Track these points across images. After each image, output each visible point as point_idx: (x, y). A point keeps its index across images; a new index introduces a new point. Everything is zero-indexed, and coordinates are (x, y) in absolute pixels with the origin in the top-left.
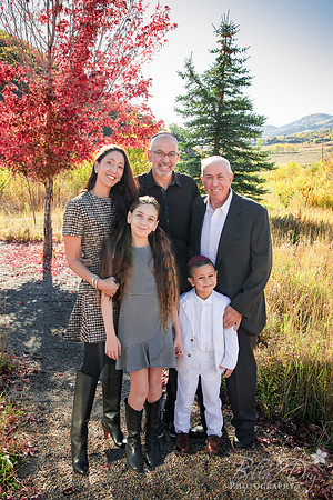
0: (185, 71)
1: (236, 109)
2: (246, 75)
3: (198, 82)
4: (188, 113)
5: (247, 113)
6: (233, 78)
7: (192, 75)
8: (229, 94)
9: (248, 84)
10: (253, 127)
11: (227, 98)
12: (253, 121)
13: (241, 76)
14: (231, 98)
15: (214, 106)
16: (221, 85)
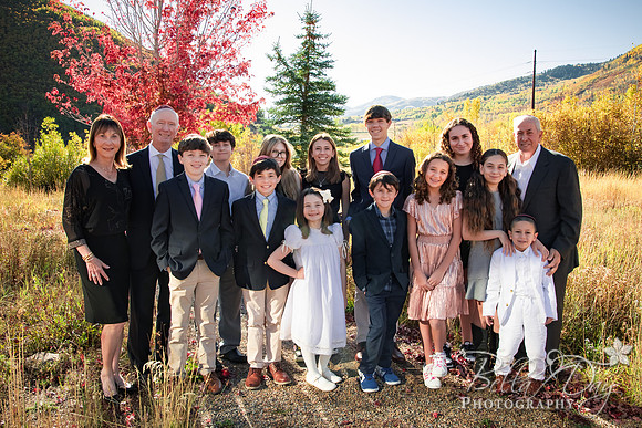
0: (273, 54)
1: (321, 89)
2: (329, 59)
3: (285, 64)
4: (276, 93)
5: (331, 93)
6: (318, 61)
7: (280, 57)
10: (336, 106)
11: (312, 79)
12: (337, 100)
13: (325, 59)
14: (316, 80)
15: (301, 87)
16: (307, 68)
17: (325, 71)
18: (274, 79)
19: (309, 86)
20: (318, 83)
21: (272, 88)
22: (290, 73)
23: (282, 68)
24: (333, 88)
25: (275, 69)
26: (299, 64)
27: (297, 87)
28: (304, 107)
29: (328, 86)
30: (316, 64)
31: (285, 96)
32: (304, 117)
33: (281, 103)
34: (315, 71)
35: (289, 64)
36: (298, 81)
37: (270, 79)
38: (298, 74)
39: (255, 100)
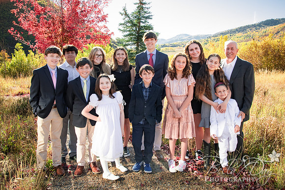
0: (123, 12)
1: (146, 29)
2: (150, 14)
3: (128, 17)
4: (124, 31)
6: (144, 15)
7: (126, 14)
8: (143, 23)
9: (151, 19)
11: (142, 24)
13: (148, 15)
15: (136, 28)
16: (139, 19)
17: (149, 20)
18: (123, 24)
19: (140, 28)
20: (144, 26)
21: (122, 29)
22: (131, 22)
23: (127, 19)
24: (152, 29)
25: (124, 19)
26: (135, 17)
27: (134, 28)
28: (138, 38)
29: (149, 28)
30: (144, 17)
31: (128, 33)
32: (137, 43)
33: (127, 36)
34: (143, 21)
35: (131, 17)
36: (135, 25)
37: (121, 24)
38: (135, 22)
39: (109, 33)
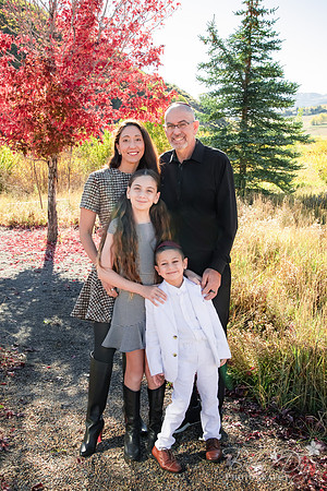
0: (207, 35)
1: (266, 76)
2: (275, 38)
3: (221, 47)
5: (278, 80)
6: (262, 42)
8: (258, 59)
9: (278, 49)
10: (284, 96)
12: (284, 89)
13: (270, 39)
14: (259, 64)
17: (271, 53)
18: (209, 66)
19: (250, 73)
20: (261, 69)
21: (207, 77)
22: (228, 58)
23: (218, 52)
24: (280, 74)
25: (210, 53)
26: (239, 47)
27: (236, 75)
28: (245, 98)
32: (244, 111)
33: (217, 94)
34: (258, 55)
35: (228, 48)
36: (237, 67)
37: (203, 66)
38: (238, 58)
